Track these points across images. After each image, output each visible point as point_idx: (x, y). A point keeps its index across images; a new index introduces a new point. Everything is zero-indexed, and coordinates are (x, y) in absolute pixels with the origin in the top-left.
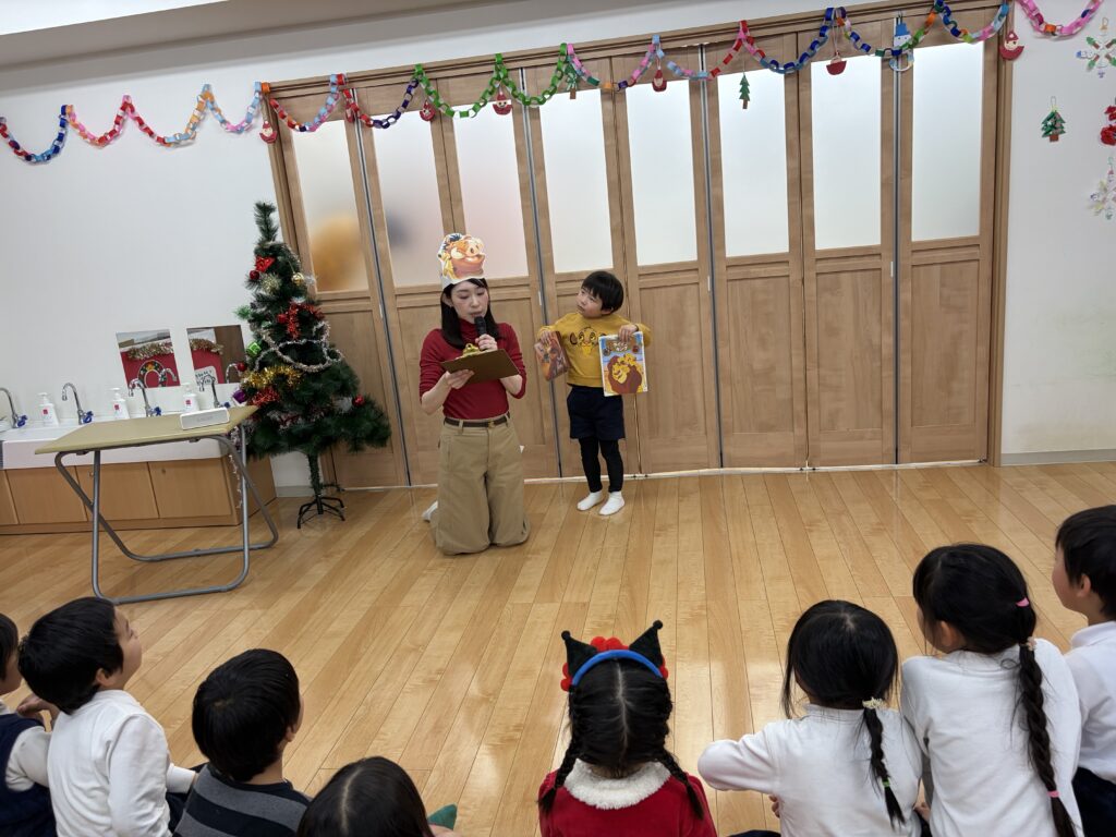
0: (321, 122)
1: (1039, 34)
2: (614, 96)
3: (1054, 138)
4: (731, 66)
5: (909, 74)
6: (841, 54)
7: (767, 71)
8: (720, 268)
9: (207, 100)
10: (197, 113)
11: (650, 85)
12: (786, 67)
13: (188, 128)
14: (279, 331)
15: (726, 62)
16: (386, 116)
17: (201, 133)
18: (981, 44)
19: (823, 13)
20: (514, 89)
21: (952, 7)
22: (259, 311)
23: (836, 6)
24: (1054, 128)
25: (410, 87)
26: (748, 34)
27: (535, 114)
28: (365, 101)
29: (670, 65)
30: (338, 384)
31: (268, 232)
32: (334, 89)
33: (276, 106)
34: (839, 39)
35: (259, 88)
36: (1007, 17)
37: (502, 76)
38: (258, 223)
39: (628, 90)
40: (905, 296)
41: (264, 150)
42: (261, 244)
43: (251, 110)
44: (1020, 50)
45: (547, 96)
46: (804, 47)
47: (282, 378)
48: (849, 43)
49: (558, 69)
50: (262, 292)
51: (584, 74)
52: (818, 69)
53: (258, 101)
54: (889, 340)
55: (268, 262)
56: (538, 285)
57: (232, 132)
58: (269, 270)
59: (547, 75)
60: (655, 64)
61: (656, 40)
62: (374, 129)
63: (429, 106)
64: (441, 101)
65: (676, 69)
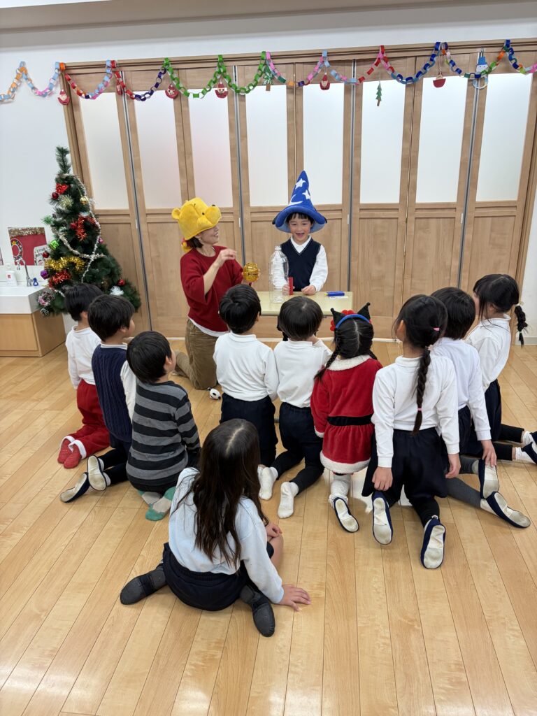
0: (100, 93)
4: (371, 76)
5: (484, 91)
6: (443, 74)
7: (395, 81)
8: (356, 210)
9: (22, 71)
10: (16, 81)
11: (319, 85)
12: (407, 79)
13: (10, 91)
14: (71, 233)
15: (369, 73)
17: (18, 95)
19: (433, 45)
20: (230, 81)
21: (515, 49)
22: (58, 220)
23: (442, 41)
25: (161, 73)
26: (385, 55)
27: (243, 99)
28: (130, 81)
29: (333, 73)
30: (109, 271)
31: (65, 167)
32: (109, 71)
33: (69, 80)
34: (442, 64)
35: (58, 66)
37: (222, 71)
38: (58, 160)
39: (304, 87)
40: (468, 236)
41: (60, 110)
42: (60, 175)
43: (52, 81)
45: (251, 87)
47: (73, 264)
48: (448, 67)
49: (260, 69)
50: (60, 207)
51: (276, 74)
52: (428, 82)
53: (57, 75)
54: (456, 263)
55: (65, 187)
56: (238, 213)
57: (39, 95)
58: (65, 193)
60: (323, 71)
61: (324, 54)
62: (135, 100)
63: (173, 88)
64: (181, 85)
65: (336, 75)
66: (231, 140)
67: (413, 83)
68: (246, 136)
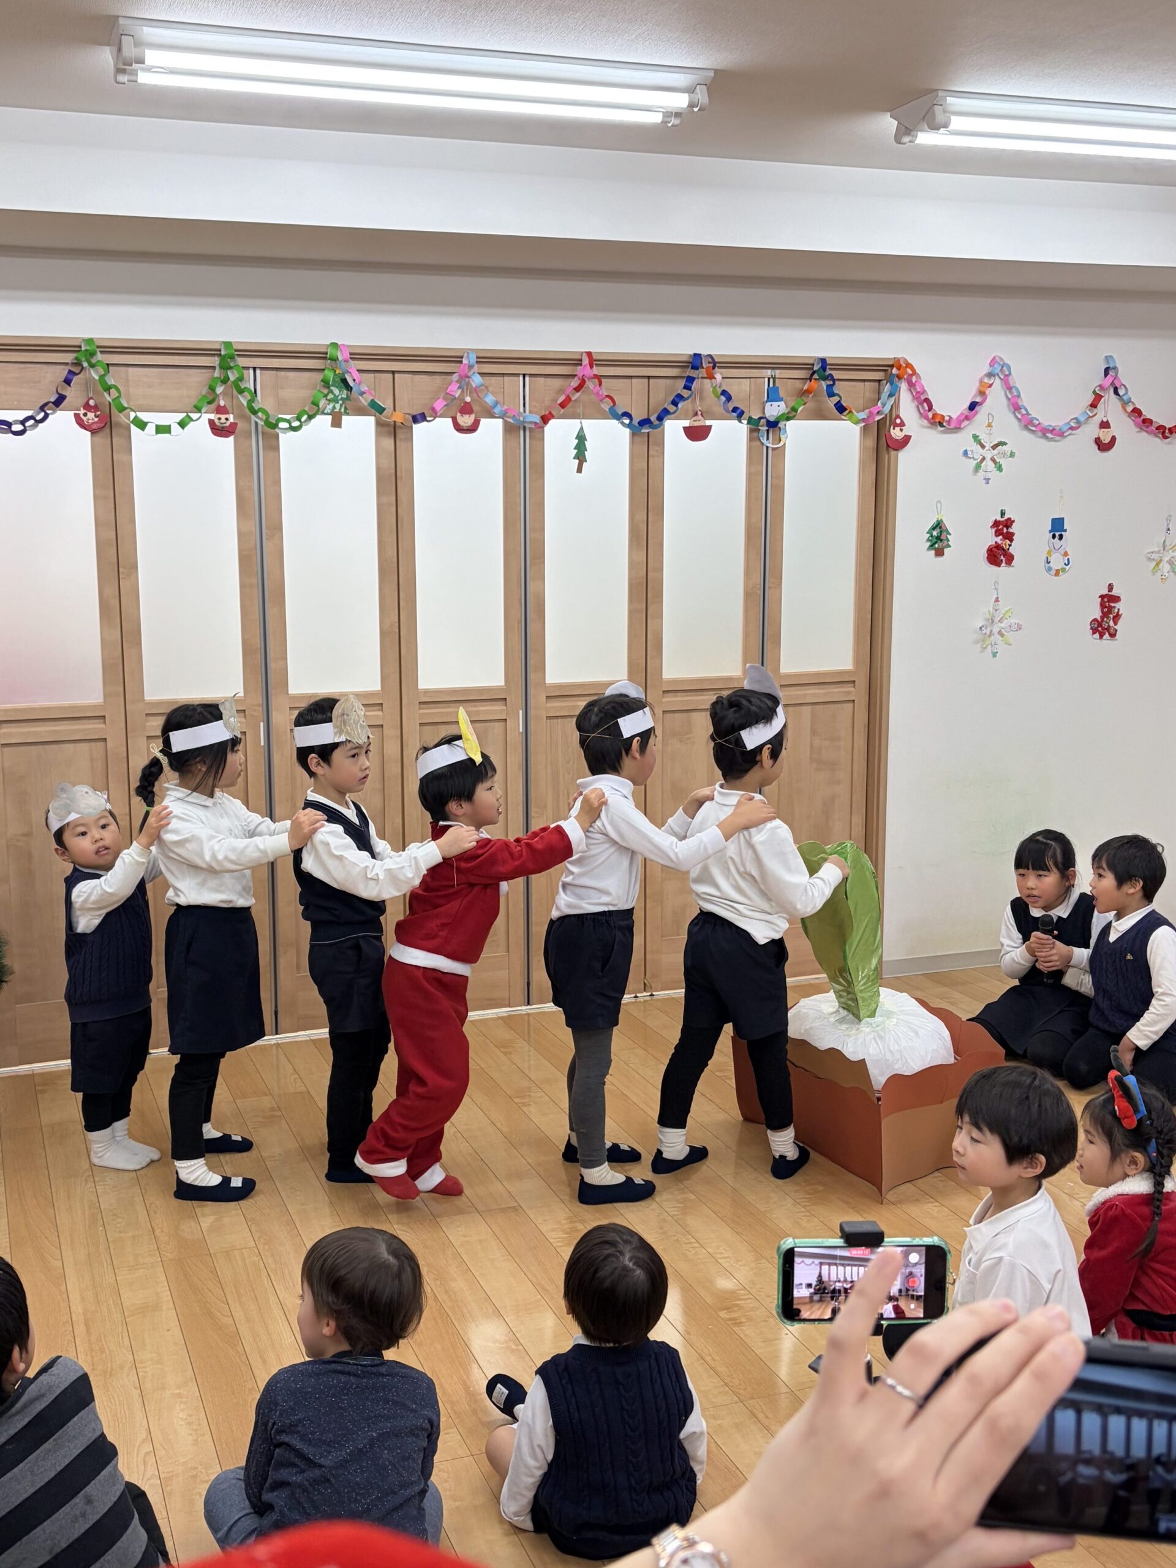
1: (925, 422)
2: (397, 432)
3: (939, 553)
5: (780, 452)
6: (705, 415)
7: (612, 423)
8: (538, 699)
11: (449, 421)
12: (640, 422)
15: (563, 405)
16: (22, 415)
18: (861, 427)
19: (688, 359)
20: (252, 400)
23: (704, 352)
24: (938, 540)
25: (71, 373)
26: (594, 370)
27: (272, 445)
29: (490, 398)
34: (706, 395)
36: (894, 397)
37: (232, 378)
44: (907, 439)
45: (304, 419)
46: (665, 400)
48: (717, 403)
49: (323, 380)
51: (363, 393)
59: (309, 386)
60: (464, 391)
61: (469, 359)
63: (96, 408)
64: (125, 403)
65: (496, 403)
67: (648, 430)
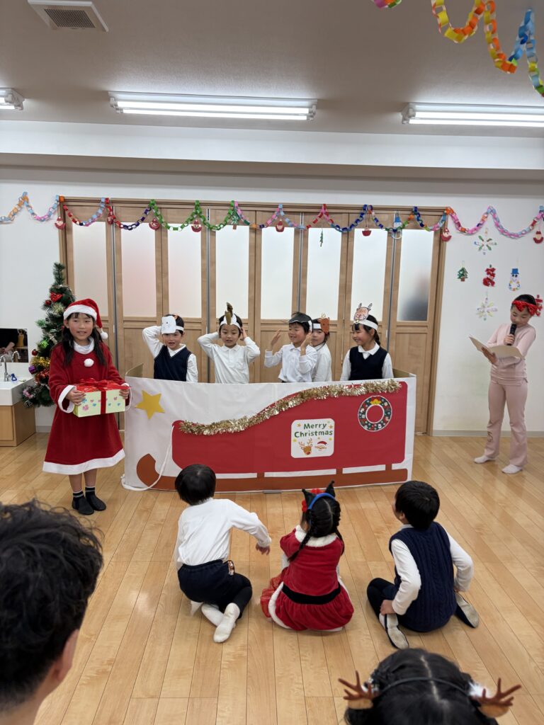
0: (92, 222)
1: (459, 231)
2: (256, 231)
3: (463, 280)
4: (316, 224)
5: (400, 241)
6: (370, 227)
7: (333, 229)
9: (24, 200)
10: (17, 206)
11: (275, 228)
12: (344, 229)
13: (10, 214)
15: (314, 222)
16: (131, 224)
17: (17, 218)
18: (433, 232)
19: (362, 207)
21: (421, 213)
22: (50, 323)
23: (368, 204)
24: (463, 275)
25: (147, 210)
26: (326, 210)
27: (214, 234)
28: (119, 214)
29: (287, 220)
31: (60, 280)
32: (103, 206)
34: (369, 219)
35: (58, 199)
36: (445, 221)
37: (198, 212)
39: (264, 229)
41: (56, 233)
42: (54, 285)
43: (51, 210)
44: (450, 237)
45: (222, 226)
46: (352, 221)
48: (373, 222)
49: (229, 213)
51: (242, 218)
52: (358, 232)
53: (56, 205)
55: (58, 296)
56: (206, 323)
57: (37, 220)
58: (58, 301)
59: (223, 215)
60: (279, 218)
61: (280, 206)
62: (122, 230)
63: (156, 222)
64: (163, 220)
65: (289, 222)
66: (203, 265)
67: (347, 232)
68: (215, 262)
